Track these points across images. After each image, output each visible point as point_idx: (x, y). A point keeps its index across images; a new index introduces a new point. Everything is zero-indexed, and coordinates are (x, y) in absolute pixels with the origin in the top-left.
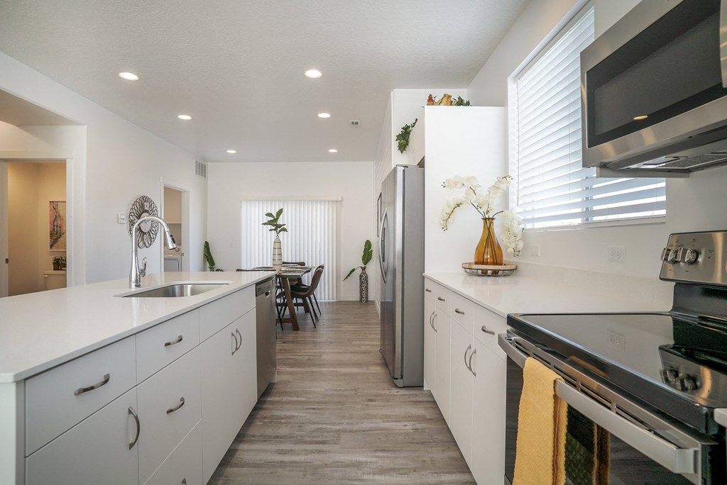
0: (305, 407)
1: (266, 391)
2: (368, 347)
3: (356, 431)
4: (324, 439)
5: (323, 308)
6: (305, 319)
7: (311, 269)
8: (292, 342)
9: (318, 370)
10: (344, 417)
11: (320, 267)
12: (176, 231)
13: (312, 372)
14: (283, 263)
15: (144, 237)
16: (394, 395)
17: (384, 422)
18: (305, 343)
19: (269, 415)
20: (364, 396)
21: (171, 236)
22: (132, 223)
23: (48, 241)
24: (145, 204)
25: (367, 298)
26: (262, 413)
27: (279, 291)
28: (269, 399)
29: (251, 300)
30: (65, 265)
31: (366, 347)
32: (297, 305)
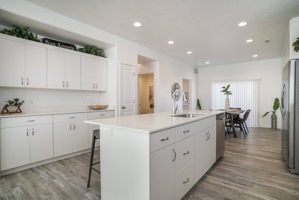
0: (237, 169)
1: (220, 159)
2: (274, 150)
3: (262, 185)
4: (245, 184)
5: (250, 130)
6: (240, 133)
7: (244, 111)
8: (234, 142)
9: (245, 155)
10: (256, 178)
11: (248, 110)
12: (187, 95)
13: (242, 156)
14: (230, 108)
15: (177, 97)
16: (288, 176)
17: (279, 186)
18: (240, 143)
19: (221, 168)
20: (269, 172)
21: (186, 97)
22: (172, 93)
23: (148, 99)
24: (177, 85)
25: (276, 127)
26: (217, 167)
27: (228, 120)
28: (221, 162)
29: (214, 122)
30: (153, 107)
31: (273, 150)
32: (237, 127)
